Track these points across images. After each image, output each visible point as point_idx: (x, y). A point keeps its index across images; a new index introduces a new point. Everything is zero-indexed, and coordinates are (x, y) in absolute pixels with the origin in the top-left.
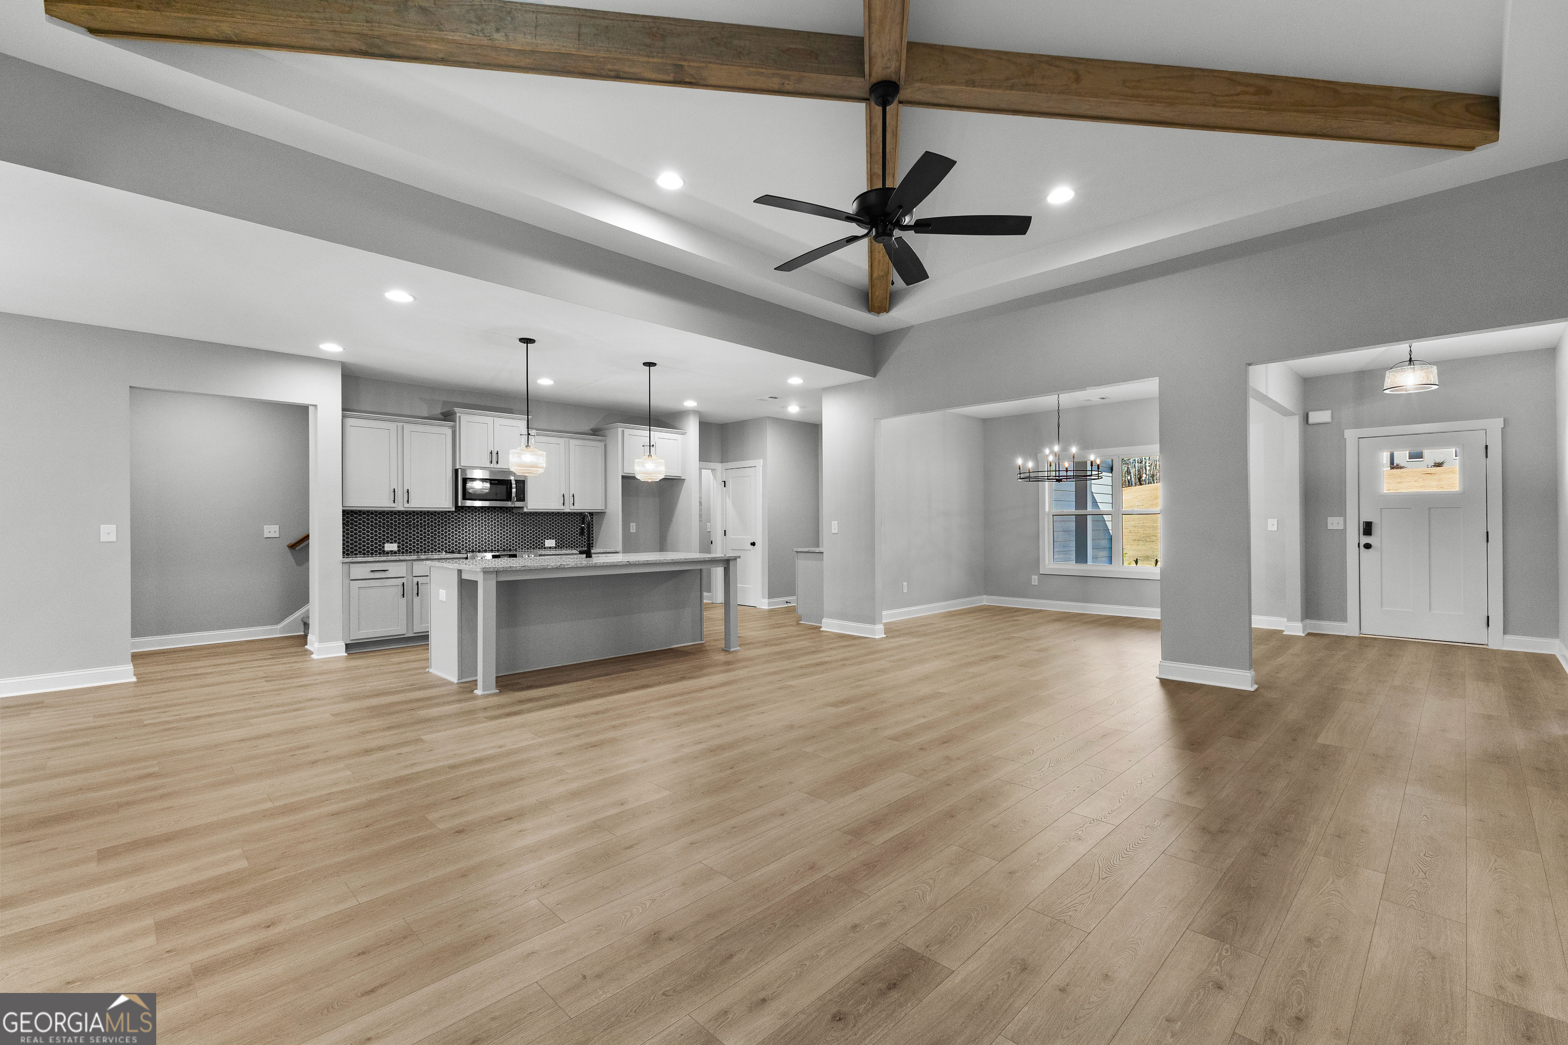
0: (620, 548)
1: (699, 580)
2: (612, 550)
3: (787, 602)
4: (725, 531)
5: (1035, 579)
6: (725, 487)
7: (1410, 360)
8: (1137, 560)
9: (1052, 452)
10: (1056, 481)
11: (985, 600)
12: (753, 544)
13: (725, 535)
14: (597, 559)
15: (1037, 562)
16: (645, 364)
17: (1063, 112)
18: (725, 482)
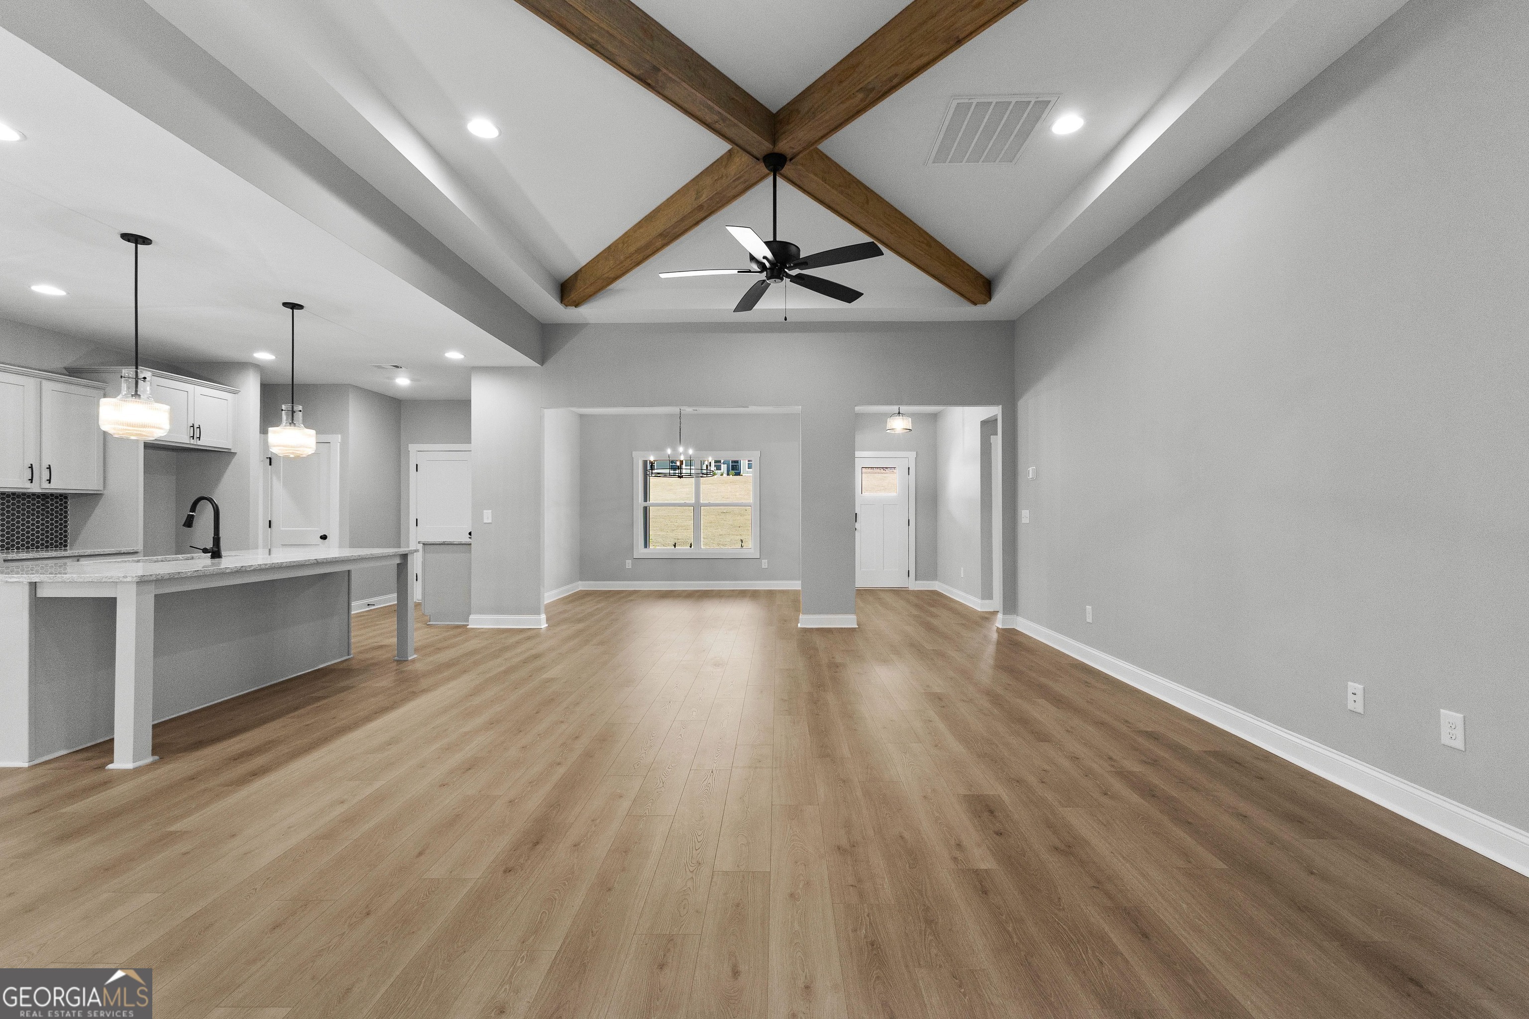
0: (140, 547)
1: (347, 583)
2: (129, 549)
3: (368, 605)
4: (270, 521)
5: (629, 564)
6: (270, 464)
7: (899, 413)
8: (675, 544)
9: (685, 453)
10: (678, 477)
11: (582, 586)
12: (324, 537)
13: (270, 527)
14: (230, 560)
15: (631, 548)
16: (285, 304)
17: (851, 218)
18: (270, 459)
